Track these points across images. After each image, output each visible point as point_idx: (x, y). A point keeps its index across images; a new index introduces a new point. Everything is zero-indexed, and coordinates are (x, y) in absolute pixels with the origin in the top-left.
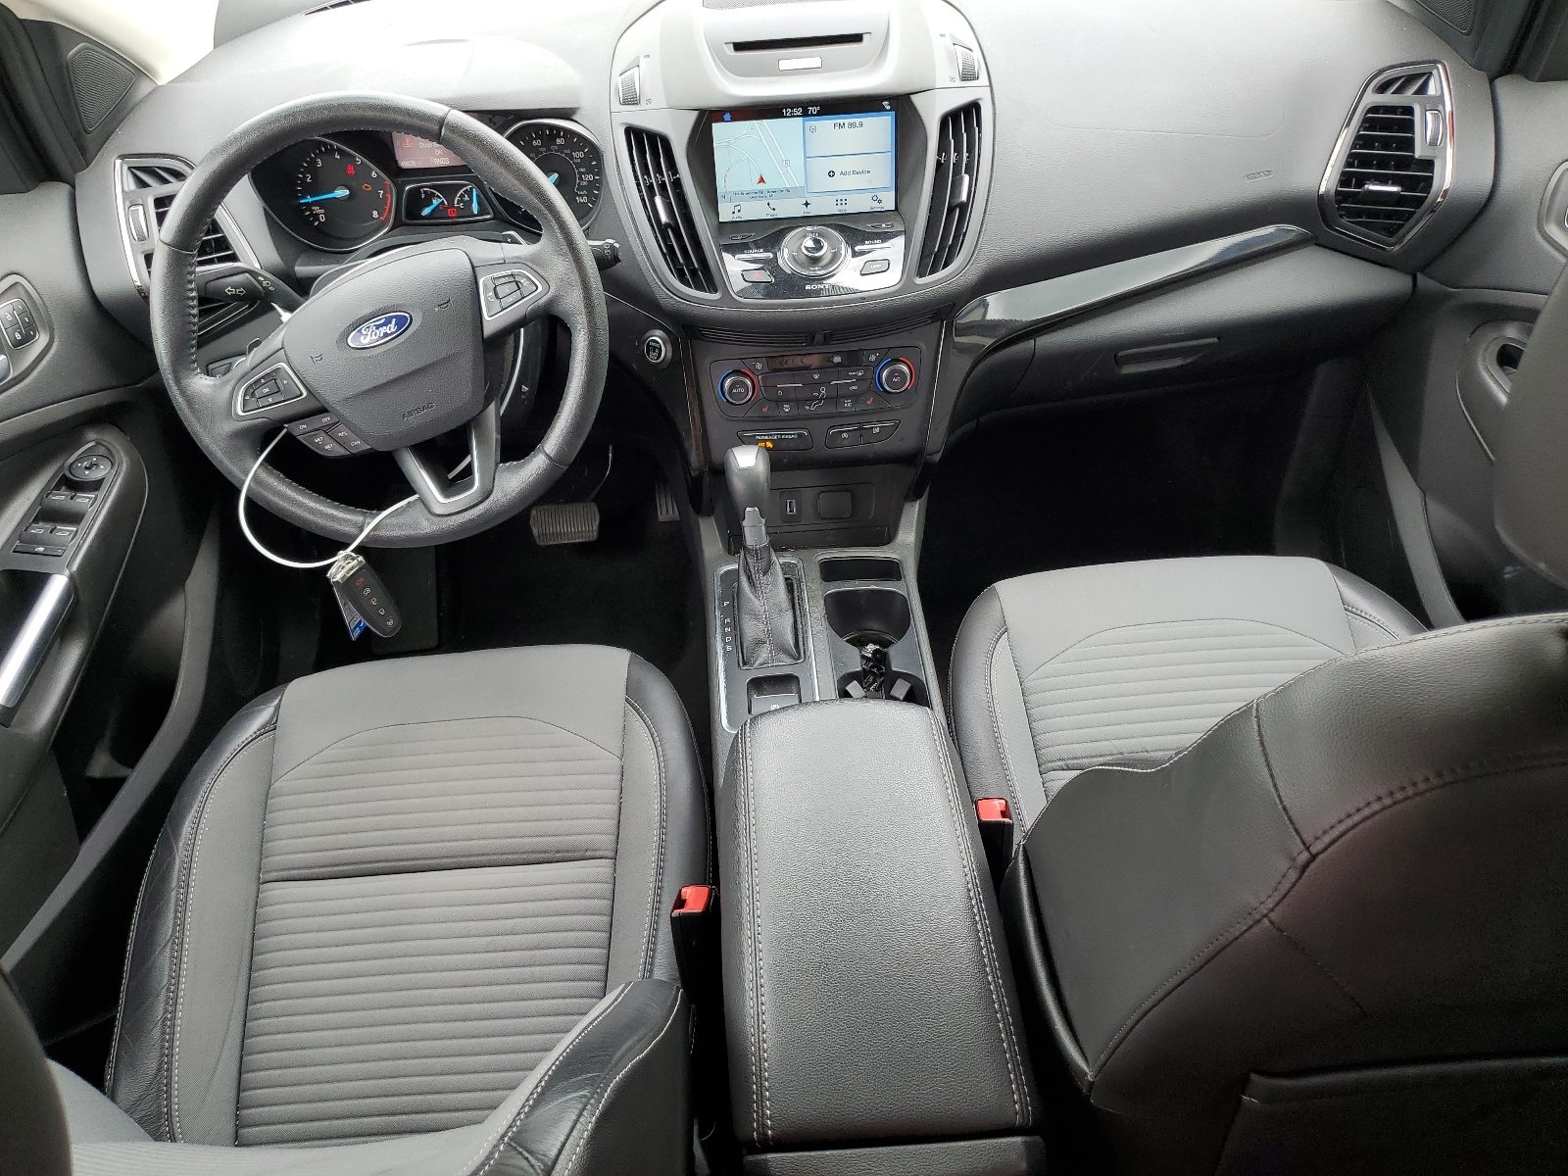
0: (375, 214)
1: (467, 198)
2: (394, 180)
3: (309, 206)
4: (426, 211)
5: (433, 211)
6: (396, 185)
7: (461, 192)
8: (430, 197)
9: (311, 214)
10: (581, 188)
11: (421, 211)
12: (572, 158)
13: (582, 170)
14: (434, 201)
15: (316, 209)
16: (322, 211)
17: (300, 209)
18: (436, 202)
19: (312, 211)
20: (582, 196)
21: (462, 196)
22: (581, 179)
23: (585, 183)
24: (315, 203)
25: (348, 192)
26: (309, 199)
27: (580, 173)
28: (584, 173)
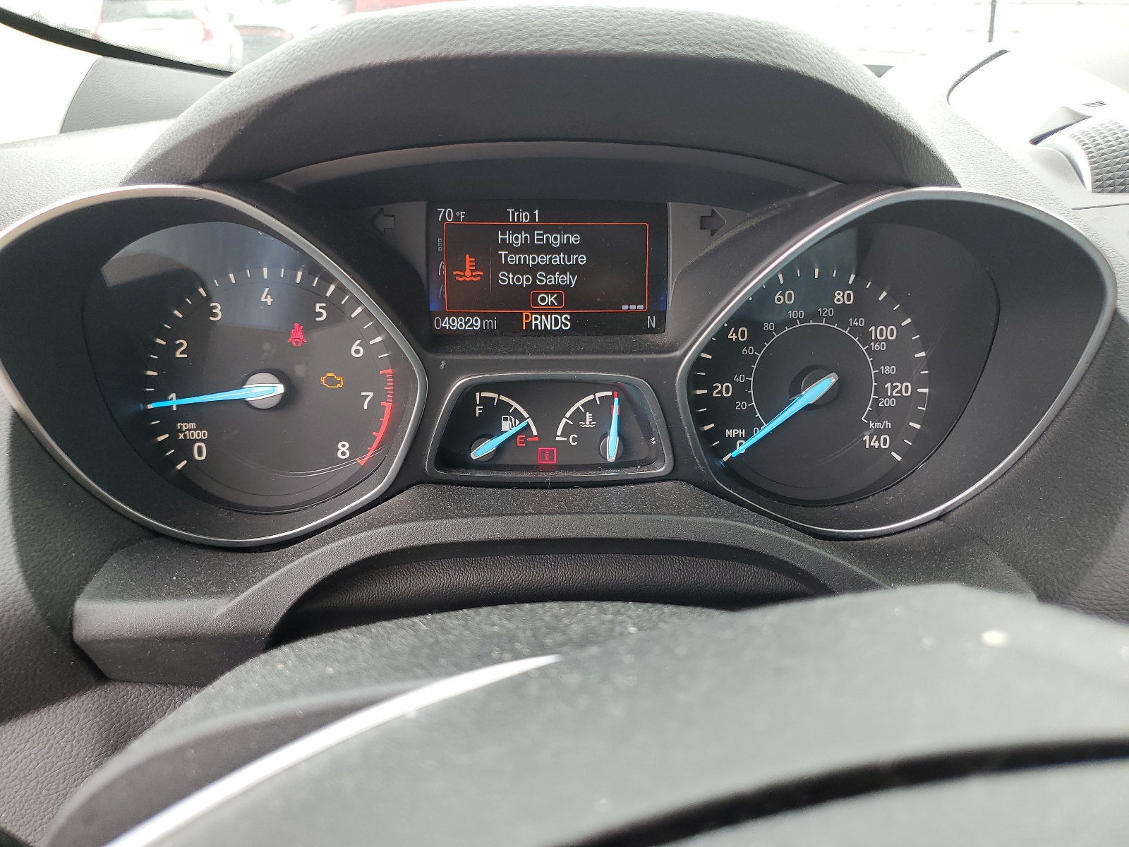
0: (343, 449)
1: (589, 423)
2: (431, 356)
3: (170, 419)
4: (483, 450)
5: (500, 448)
6: (428, 370)
7: (578, 405)
8: (495, 413)
9: (173, 441)
10: (878, 413)
11: (471, 446)
12: (866, 338)
13: (888, 370)
14: (505, 425)
15: (189, 430)
16: (203, 434)
17: (143, 426)
18: (509, 428)
19: (174, 432)
20: (879, 433)
21: (578, 416)
22: (881, 392)
23: (891, 403)
24: (186, 413)
25: (280, 389)
26: (174, 402)
27: (882, 379)
28: (891, 378)
